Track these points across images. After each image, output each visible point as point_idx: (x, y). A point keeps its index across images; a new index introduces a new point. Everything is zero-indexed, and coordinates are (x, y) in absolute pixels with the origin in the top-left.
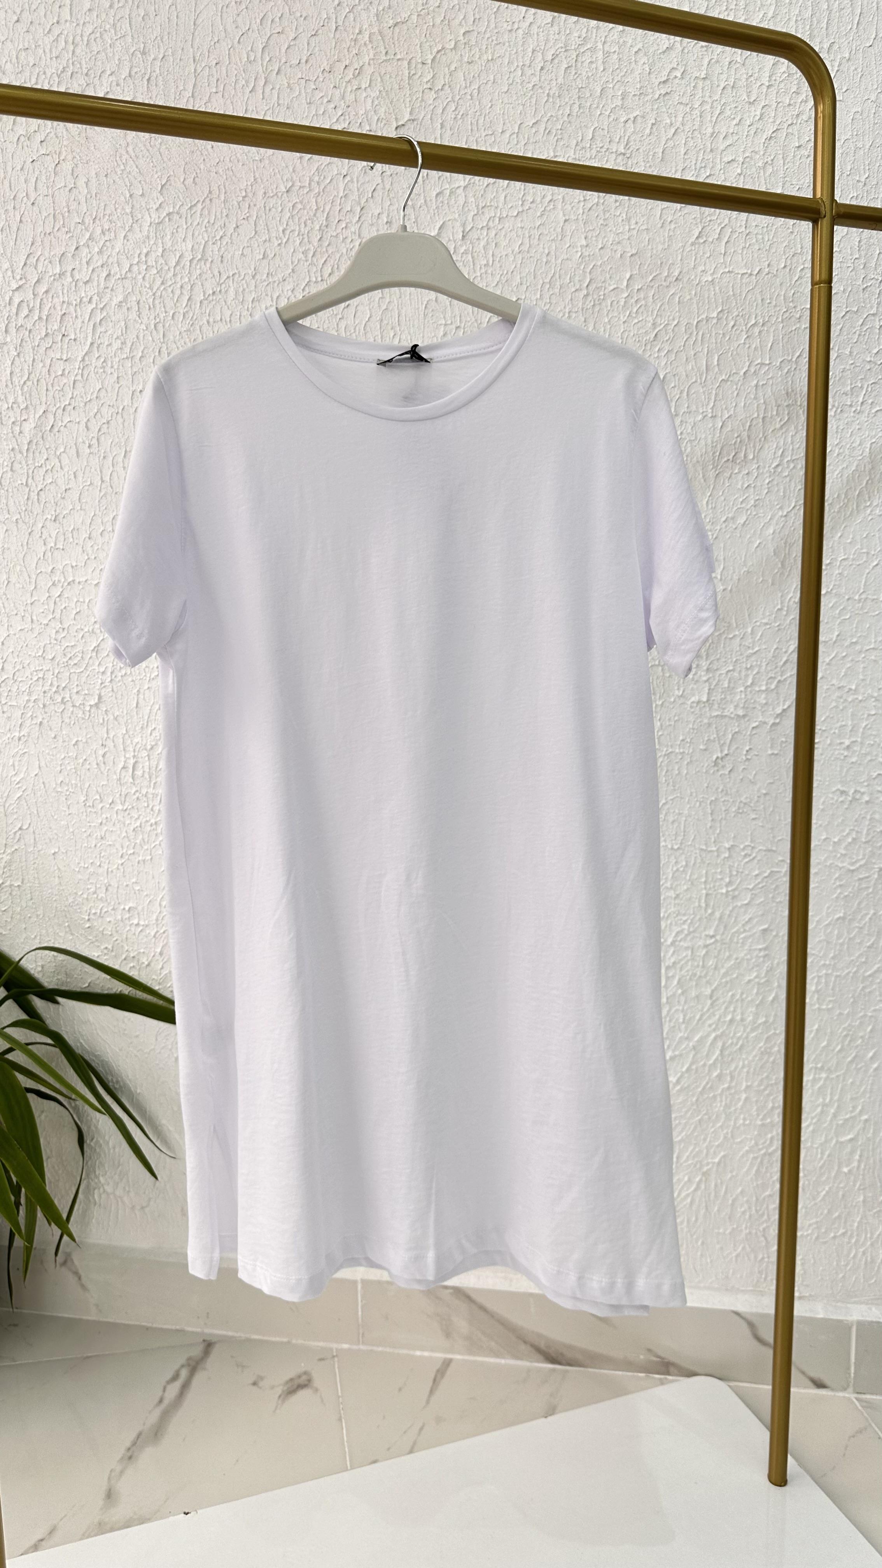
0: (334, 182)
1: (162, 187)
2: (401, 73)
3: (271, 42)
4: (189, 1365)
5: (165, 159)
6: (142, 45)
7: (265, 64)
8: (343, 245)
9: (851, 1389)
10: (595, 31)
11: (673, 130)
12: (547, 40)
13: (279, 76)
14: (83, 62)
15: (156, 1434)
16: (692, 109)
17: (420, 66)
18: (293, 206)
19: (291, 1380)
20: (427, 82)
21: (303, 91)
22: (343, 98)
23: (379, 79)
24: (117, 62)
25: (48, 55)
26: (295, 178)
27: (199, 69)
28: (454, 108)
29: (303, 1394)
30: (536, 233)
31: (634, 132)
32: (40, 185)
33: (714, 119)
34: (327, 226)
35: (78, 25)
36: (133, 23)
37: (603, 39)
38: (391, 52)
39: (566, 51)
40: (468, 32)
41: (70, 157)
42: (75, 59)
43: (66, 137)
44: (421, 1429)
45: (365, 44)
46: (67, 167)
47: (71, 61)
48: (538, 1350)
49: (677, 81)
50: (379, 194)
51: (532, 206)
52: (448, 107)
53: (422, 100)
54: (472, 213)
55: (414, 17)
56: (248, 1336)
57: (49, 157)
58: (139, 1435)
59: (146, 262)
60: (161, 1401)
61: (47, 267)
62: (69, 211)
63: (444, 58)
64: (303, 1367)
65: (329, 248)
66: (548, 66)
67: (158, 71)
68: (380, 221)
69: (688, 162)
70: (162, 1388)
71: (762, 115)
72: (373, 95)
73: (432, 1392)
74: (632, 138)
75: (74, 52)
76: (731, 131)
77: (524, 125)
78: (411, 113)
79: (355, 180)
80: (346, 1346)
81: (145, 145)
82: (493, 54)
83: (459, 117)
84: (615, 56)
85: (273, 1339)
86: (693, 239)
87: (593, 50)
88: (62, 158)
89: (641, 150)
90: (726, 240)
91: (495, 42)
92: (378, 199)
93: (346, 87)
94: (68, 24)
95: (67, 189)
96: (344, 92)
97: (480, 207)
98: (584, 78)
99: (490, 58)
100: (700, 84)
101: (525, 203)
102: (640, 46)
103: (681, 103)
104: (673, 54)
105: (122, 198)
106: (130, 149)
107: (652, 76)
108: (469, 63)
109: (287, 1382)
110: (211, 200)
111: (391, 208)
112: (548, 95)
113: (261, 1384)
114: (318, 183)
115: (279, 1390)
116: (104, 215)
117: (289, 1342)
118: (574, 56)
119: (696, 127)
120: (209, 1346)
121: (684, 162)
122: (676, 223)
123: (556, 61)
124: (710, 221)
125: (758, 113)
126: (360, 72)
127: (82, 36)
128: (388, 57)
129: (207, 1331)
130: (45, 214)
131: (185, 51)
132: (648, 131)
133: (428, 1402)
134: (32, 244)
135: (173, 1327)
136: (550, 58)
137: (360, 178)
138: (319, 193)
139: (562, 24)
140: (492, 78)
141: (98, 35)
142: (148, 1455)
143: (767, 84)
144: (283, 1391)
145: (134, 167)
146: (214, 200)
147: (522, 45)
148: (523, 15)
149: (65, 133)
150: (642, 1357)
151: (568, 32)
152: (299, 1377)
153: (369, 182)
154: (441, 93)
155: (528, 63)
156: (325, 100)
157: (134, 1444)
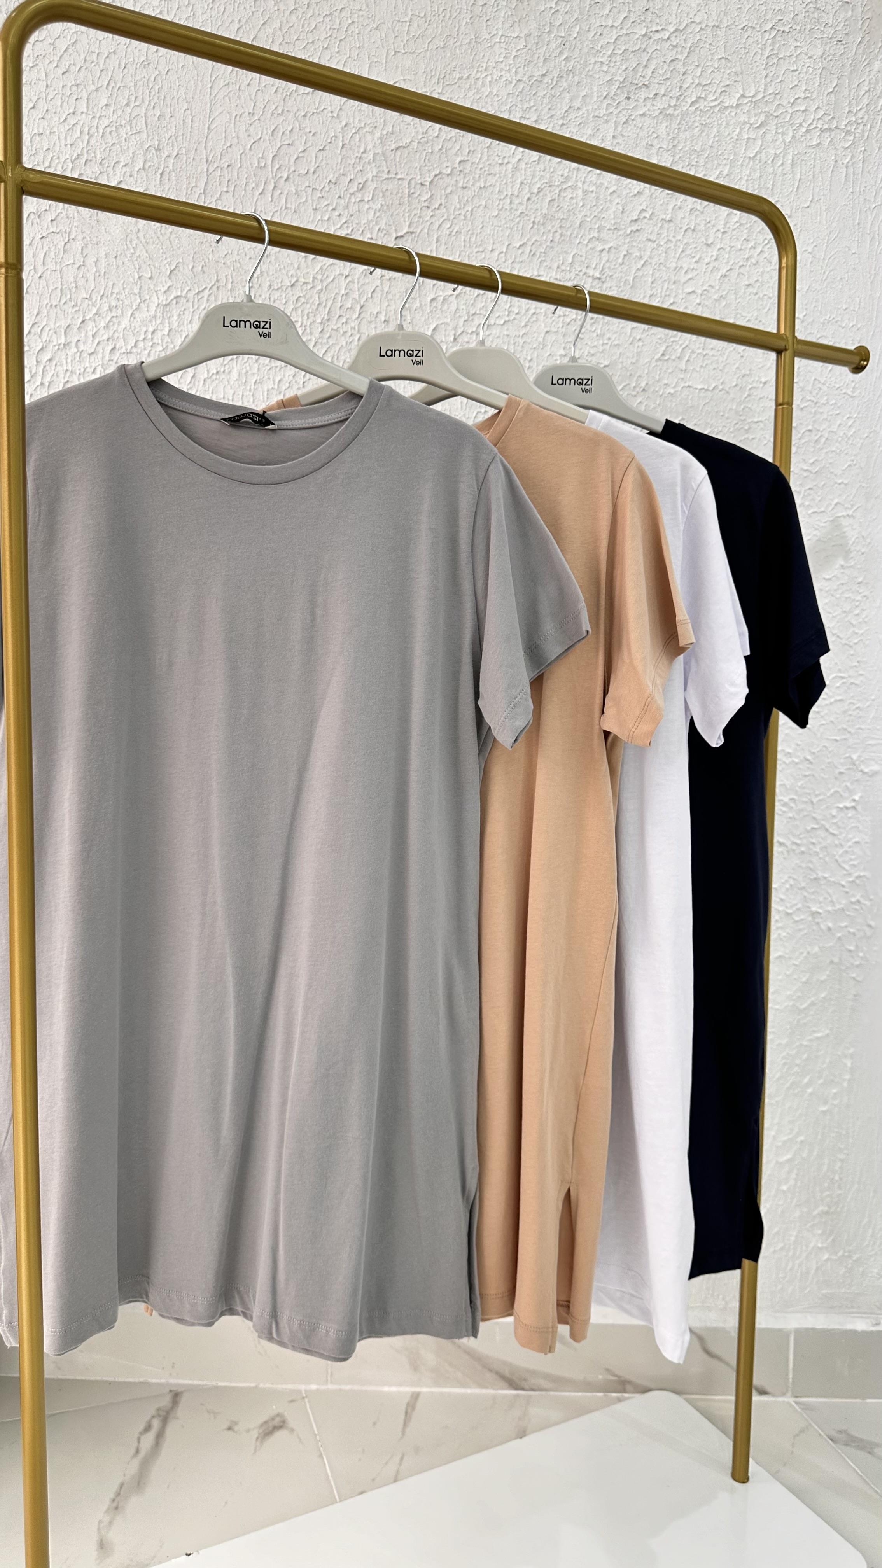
0: (336, 281)
1: (171, 272)
2: (401, 191)
3: (282, 152)
4: (160, 1416)
5: (175, 247)
6: (157, 143)
7: (275, 170)
8: (343, 338)
9: (789, 1394)
10: (575, 171)
11: (642, 262)
12: (533, 176)
13: (287, 183)
14: (98, 152)
15: (139, 1483)
16: (659, 245)
17: (418, 186)
18: (297, 300)
19: (266, 1422)
20: (425, 201)
21: (310, 198)
22: (346, 207)
23: (381, 195)
24: (131, 155)
25: (63, 142)
26: (299, 274)
27: (211, 170)
28: (449, 226)
29: (279, 1435)
30: (521, 341)
31: (608, 261)
32: (48, 260)
33: (677, 256)
34: (328, 320)
35: (94, 117)
36: (149, 121)
37: (583, 179)
38: (393, 171)
39: (550, 186)
40: (464, 161)
41: (80, 237)
42: (90, 148)
43: (76, 218)
44: (402, 1459)
45: (369, 163)
46: (78, 245)
47: (85, 150)
48: (503, 1377)
49: (646, 221)
50: (377, 295)
51: (518, 317)
52: (443, 226)
53: (420, 217)
54: (463, 319)
55: (415, 144)
56: (214, 1383)
57: (58, 236)
58: (122, 1485)
59: (152, 339)
60: (137, 1451)
61: (51, 337)
62: (76, 287)
63: (441, 182)
64: (274, 1409)
65: (329, 340)
66: (534, 198)
67: (171, 167)
68: (378, 319)
69: (654, 290)
70: (136, 1441)
71: (718, 255)
72: (375, 207)
73: (405, 1424)
74: (607, 265)
75: (88, 142)
76: (692, 267)
77: (511, 247)
78: (409, 226)
79: (356, 281)
80: (314, 1387)
81: (155, 233)
82: (485, 182)
83: (453, 233)
84: (594, 195)
85: (241, 1385)
86: (657, 357)
87: (574, 188)
88: (72, 237)
89: (614, 277)
90: (686, 358)
91: (487, 172)
92: (377, 300)
93: (350, 198)
94: (84, 115)
95: (76, 266)
96: (348, 203)
97: (471, 314)
98: (566, 211)
99: (482, 186)
100: (666, 225)
101: (511, 314)
102: (614, 188)
103: (650, 240)
104: (643, 198)
105: (131, 279)
106: (141, 235)
107: (624, 214)
108: (464, 188)
109: (262, 1425)
110: (218, 288)
111: (389, 308)
112: (534, 222)
113: (236, 1428)
114: (321, 281)
115: (255, 1434)
116: (112, 293)
117: (256, 1387)
118: (557, 191)
119: (662, 261)
120: (176, 1396)
121: (651, 290)
122: (643, 342)
123: (541, 194)
124: (673, 342)
125: (715, 253)
126: (363, 187)
127: (97, 128)
128: (390, 176)
129: (172, 1381)
130: (51, 288)
131: (198, 151)
132: (620, 260)
133: (403, 1433)
134: (38, 314)
135: (137, 1380)
136: (536, 191)
137: (361, 280)
138: (322, 290)
139: (547, 163)
140: (484, 203)
141: (114, 129)
142: (134, 1503)
143: (722, 230)
144: (259, 1434)
145: (144, 251)
146: (221, 288)
147: (512, 178)
148: (512, 152)
149: (76, 214)
150: (600, 1377)
151: (552, 170)
152: (273, 1419)
153: (369, 283)
154: (437, 212)
155: (516, 193)
156: (331, 208)
157: (118, 1494)
